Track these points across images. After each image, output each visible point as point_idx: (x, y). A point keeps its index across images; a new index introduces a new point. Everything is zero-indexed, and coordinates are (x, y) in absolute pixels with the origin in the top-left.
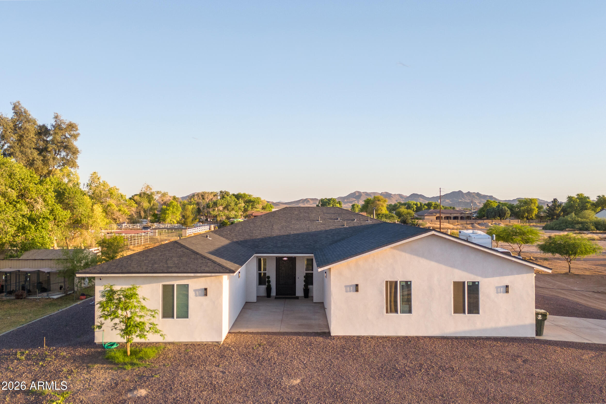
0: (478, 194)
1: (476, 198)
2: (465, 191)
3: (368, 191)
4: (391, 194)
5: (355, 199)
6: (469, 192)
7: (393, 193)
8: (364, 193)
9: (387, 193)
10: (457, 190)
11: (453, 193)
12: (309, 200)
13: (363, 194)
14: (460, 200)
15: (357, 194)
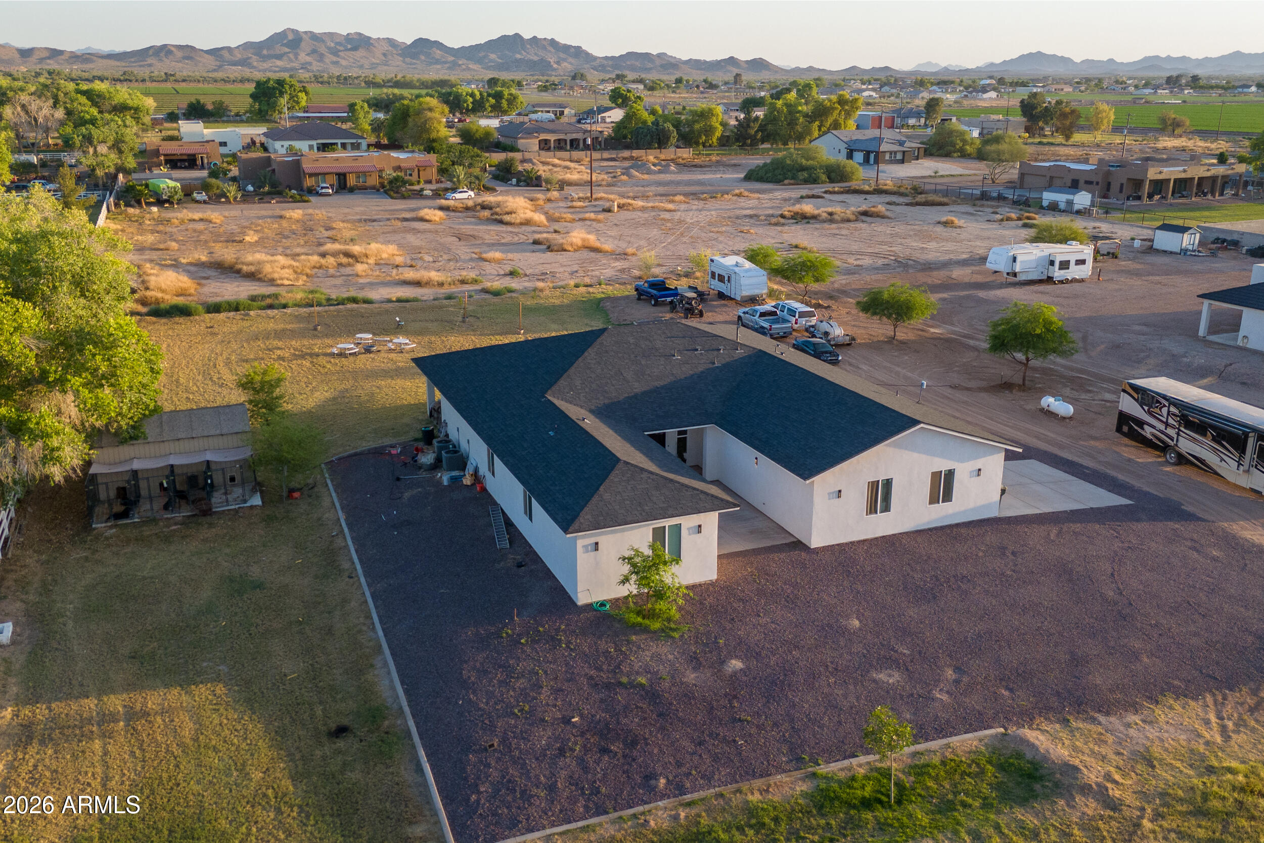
0: (553, 42)
1: (550, 52)
2: (527, 36)
3: (317, 30)
4: (370, 38)
5: (287, 50)
6: (535, 37)
7: (374, 36)
8: (306, 32)
9: (360, 34)
10: (511, 33)
11: (504, 38)
12: (173, 49)
13: (304, 36)
14: (518, 56)
15: (291, 37)
